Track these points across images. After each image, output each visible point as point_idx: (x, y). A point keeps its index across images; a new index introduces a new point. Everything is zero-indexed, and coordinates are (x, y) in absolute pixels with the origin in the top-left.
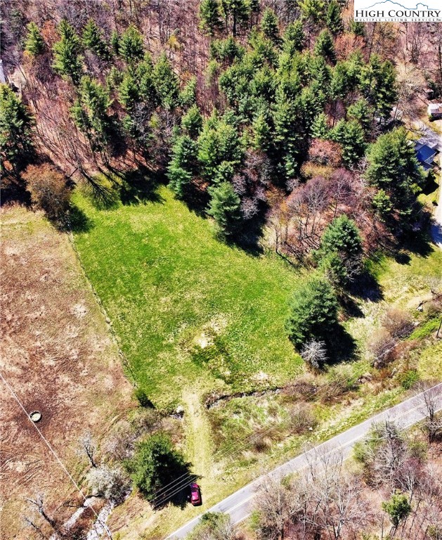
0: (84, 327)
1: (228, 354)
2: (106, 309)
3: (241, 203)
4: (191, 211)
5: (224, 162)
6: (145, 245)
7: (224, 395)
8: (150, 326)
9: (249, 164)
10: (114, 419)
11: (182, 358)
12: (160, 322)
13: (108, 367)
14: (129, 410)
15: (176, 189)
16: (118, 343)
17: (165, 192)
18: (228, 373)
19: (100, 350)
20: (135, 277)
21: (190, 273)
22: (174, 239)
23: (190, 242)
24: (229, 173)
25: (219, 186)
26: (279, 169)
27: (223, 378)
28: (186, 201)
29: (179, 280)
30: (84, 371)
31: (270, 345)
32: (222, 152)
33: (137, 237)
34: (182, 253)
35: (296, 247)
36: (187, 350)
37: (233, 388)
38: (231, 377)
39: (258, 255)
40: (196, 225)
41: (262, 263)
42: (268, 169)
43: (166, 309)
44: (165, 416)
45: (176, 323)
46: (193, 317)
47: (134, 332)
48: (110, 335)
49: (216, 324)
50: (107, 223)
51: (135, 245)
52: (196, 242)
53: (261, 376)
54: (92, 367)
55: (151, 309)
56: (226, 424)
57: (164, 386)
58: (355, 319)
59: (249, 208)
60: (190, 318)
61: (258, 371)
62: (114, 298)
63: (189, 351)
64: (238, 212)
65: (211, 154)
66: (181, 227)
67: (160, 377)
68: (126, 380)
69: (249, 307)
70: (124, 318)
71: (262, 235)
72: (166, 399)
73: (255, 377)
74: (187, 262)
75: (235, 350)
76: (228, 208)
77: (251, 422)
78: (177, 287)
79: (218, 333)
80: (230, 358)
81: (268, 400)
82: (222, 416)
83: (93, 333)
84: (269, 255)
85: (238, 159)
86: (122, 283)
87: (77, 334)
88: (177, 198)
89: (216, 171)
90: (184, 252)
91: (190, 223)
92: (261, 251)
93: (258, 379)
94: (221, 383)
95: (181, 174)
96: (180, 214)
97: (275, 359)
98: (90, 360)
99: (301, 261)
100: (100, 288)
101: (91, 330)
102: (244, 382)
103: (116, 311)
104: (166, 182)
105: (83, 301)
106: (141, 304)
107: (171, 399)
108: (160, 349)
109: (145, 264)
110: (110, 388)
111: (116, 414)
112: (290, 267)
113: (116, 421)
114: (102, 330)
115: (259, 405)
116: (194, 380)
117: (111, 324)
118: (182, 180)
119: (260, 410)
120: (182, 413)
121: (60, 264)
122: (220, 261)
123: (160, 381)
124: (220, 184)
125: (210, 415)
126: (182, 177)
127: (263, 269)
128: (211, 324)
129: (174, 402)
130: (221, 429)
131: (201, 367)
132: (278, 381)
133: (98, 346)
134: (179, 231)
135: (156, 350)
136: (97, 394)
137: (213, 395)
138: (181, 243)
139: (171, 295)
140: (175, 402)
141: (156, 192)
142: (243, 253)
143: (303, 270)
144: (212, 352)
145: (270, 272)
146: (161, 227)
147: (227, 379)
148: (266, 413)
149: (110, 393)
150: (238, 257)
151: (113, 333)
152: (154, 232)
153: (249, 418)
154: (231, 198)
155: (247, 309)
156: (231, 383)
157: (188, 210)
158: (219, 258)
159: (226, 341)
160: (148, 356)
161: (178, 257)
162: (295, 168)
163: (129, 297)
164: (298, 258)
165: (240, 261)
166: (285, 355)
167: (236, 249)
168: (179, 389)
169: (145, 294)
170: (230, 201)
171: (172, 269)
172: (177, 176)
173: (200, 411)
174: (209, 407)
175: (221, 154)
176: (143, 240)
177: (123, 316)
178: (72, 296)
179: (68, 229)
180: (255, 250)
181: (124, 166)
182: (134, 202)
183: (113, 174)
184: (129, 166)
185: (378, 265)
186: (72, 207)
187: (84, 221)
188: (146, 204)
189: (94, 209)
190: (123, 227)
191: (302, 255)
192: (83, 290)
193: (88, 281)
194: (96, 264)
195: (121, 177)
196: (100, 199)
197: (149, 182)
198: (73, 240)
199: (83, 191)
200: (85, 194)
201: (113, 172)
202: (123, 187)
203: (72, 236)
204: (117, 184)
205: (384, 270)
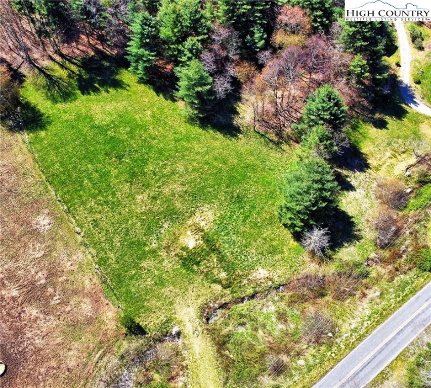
0: (50, 242)
1: (220, 253)
2: (74, 217)
3: (214, 81)
4: (158, 96)
5: (190, 38)
6: (112, 138)
7: (224, 302)
8: (127, 231)
9: (217, 38)
10: (98, 356)
11: (169, 264)
12: (139, 224)
13: (84, 288)
14: (115, 340)
15: (139, 72)
16: (93, 257)
17: (127, 76)
18: (223, 275)
19: (72, 268)
20: (105, 175)
21: (165, 164)
22: (143, 127)
23: (160, 129)
24: (197, 49)
25: (188, 66)
26: (248, 42)
27: (220, 282)
28: (150, 84)
29: (155, 174)
30: (55, 298)
31: (265, 235)
32: (187, 27)
33: (101, 129)
34: (153, 143)
35: (273, 122)
36: (173, 253)
37: (232, 292)
38: (227, 280)
39: (236, 136)
40: (166, 110)
41: (242, 144)
42: (237, 43)
43: (144, 208)
44: (161, 341)
45: (157, 223)
46: (176, 213)
47: (110, 240)
48: (83, 248)
49: (202, 218)
50: (65, 117)
51: (100, 138)
52: (168, 128)
53: (261, 273)
54: (64, 291)
55: (127, 210)
56: (232, 341)
57: (154, 303)
58: (346, 193)
59: (222, 86)
60: (172, 215)
61: (256, 268)
62: (83, 203)
63: (176, 255)
64: (211, 92)
65: (176, 30)
66: (149, 113)
67: (147, 292)
68: (107, 301)
69: (235, 195)
70: (97, 226)
71: (238, 113)
72: (158, 318)
73: (254, 275)
74: (160, 152)
75: (227, 246)
76: (199, 89)
77: (260, 333)
78: (153, 181)
79: (205, 228)
80: (223, 256)
81: (274, 302)
82: (225, 331)
83: (62, 249)
84: (246, 135)
85: (205, 34)
86: (89, 184)
87: (43, 252)
88: (141, 81)
89: (182, 49)
90: (156, 141)
91: (158, 108)
92: (238, 130)
93: (258, 277)
94: (217, 288)
95: (143, 56)
96: (146, 100)
97: (273, 251)
98: (62, 283)
99: (281, 137)
100: (65, 193)
101: (59, 244)
102: (243, 284)
103: (86, 218)
104: (126, 65)
105: (47, 211)
106: (114, 206)
107: (163, 318)
108: (143, 257)
109: (114, 159)
110: (89, 314)
111: (100, 349)
112: (271, 145)
113: (101, 358)
114: (72, 243)
115: (264, 310)
116: (187, 289)
117: (82, 234)
118: (145, 62)
119: (268, 317)
120: (179, 334)
121: (15, 170)
122: (197, 147)
123: (148, 298)
124: (188, 63)
125: (212, 332)
126: (145, 59)
127: (243, 150)
128: (196, 219)
129: (167, 322)
130: (228, 349)
131: (193, 272)
132: (279, 276)
133: (70, 263)
134: (147, 118)
135: (138, 259)
136: (74, 325)
137: (211, 305)
138: (151, 131)
139: (148, 191)
140: (169, 321)
141: (118, 77)
142: (219, 135)
143: (285, 147)
144: (202, 252)
145: (251, 153)
146: (127, 115)
147: (224, 282)
148: (274, 320)
149: (90, 321)
150: (214, 140)
151: (85, 245)
152: (120, 122)
153: (256, 330)
154: (202, 78)
155: (232, 197)
156: (229, 287)
157: (154, 94)
158: (195, 144)
159: (215, 237)
160: (131, 267)
161: (150, 147)
162: (265, 39)
163: (100, 200)
164: (277, 135)
165: (217, 144)
166: (283, 245)
167: (211, 131)
168: (171, 303)
169: (119, 194)
170: (201, 82)
171: (145, 162)
172: (139, 58)
173: (200, 329)
174: (208, 319)
175: (185, 29)
176: (109, 132)
177: (96, 223)
178: (33, 206)
179: (21, 129)
180: (231, 130)
181: (78, 52)
182: (94, 91)
183: (67, 62)
184: (84, 52)
185: (357, 133)
186: (23, 102)
187: (38, 117)
188: (108, 92)
189: (49, 103)
190: (84, 119)
191: (280, 131)
192: (45, 198)
193: (49, 187)
194: (57, 166)
195: (76, 64)
196: (55, 91)
197: (109, 68)
198: (27, 140)
199: (35, 84)
200: (37, 87)
201: (67, 59)
202: (80, 76)
203: (26, 136)
204: (73, 72)
205: (364, 137)
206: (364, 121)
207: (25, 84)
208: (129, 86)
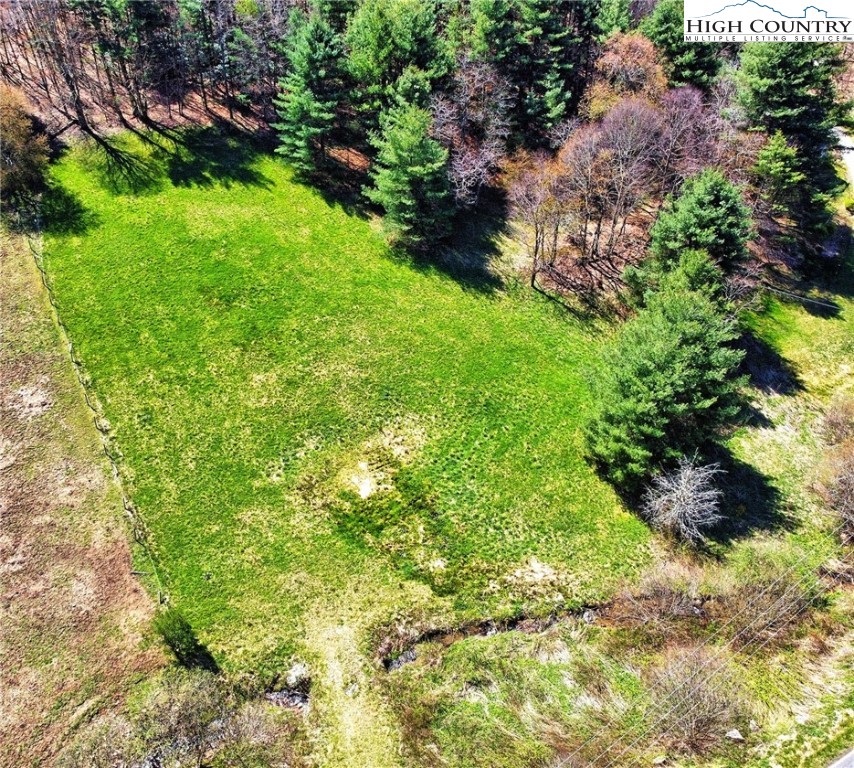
0: (35, 441)
1: (434, 514)
2: (102, 399)
4: (332, 206)
5: (410, 67)
6: (218, 263)
7: (433, 627)
8: (218, 441)
10: (81, 710)
11: (305, 522)
12: (248, 431)
13: (86, 548)
14: (136, 676)
15: (296, 155)
16: (126, 483)
17: (270, 167)
18: (438, 565)
19: (71, 500)
20: (191, 327)
21: (326, 322)
22: (290, 253)
23: (326, 260)
24: (422, 92)
26: (530, 105)
27: (428, 579)
28: (317, 187)
29: (300, 338)
30: (11, 560)
31: (548, 488)
32: (404, 50)
33: (199, 247)
34: (305, 281)
35: (576, 277)
36: (319, 502)
37: (459, 606)
38: (448, 576)
39: (490, 292)
40: (342, 231)
41: (502, 308)
42: (507, 101)
43: (265, 400)
44: (252, 696)
45: (291, 435)
46: (337, 421)
47: (174, 455)
48: (107, 462)
49: (399, 440)
50: (130, 218)
52: (343, 261)
53: (537, 571)
54: (38, 548)
55: (226, 400)
56: (449, 719)
57: (252, 604)
59: (468, 170)
60: (329, 425)
61: (524, 558)
62: (128, 374)
63: (325, 506)
66: (306, 231)
67: (239, 575)
68: (136, 584)
69: (482, 400)
70: (149, 421)
71: (499, 254)
72: (258, 640)
73: (518, 573)
74: (320, 299)
75: (454, 502)
77: (529, 710)
78: (294, 351)
79: (404, 461)
80: (442, 523)
81: (568, 640)
82: (434, 693)
83: (57, 458)
84: (514, 290)
86: (152, 340)
87: (12, 460)
89: (392, 92)
90: (313, 279)
91: (326, 227)
92: (496, 282)
93: (528, 579)
94: (421, 592)
96: (304, 210)
97: (569, 525)
98: (39, 528)
99: (593, 306)
100: (94, 351)
101: (55, 448)
102: (487, 590)
103: (129, 403)
105: (45, 379)
106: (196, 388)
107: (270, 642)
108: (246, 499)
109: (216, 300)
110: (86, 608)
111: (91, 693)
112: (569, 317)
113: (90, 717)
114: (83, 449)
115: (543, 658)
116: (341, 584)
117: (112, 434)
119: (551, 673)
120: (304, 687)
122: (400, 298)
123: (240, 589)
125: (396, 693)
127: (506, 319)
128: (384, 440)
129: (279, 652)
130: (435, 740)
131: (362, 547)
132: (584, 584)
133: (68, 490)
134: (300, 239)
135: (232, 501)
136: (41, 627)
137: (401, 630)
138: (305, 261)
139: (279, 369)
140: (285, 651)
141: (253, 167)
142: (454, 287)
143: (599, 324)
144: (390, 508)
145: (524, 327)
146: (258, 229)
147: (438, 581)
148: (569, 684)
149: (83, 623)
150: (442, 293)
151: (114, 457)
152: (242, 238)
153: (518, 701)
154: (425, 147)
155: (475, 404)
156: (452, 592)
157: (323, 203)
158: (397, 294)
159: (426, 481)
160: (211, 517)
161: (300, 288)
162: (566, 101)
163: (169, 374)
164: (584, 300)
165: (448, 300)
166: (595, 514)
167: (437, 278)
168: (298, 610)
169: (212, 367)
170: (423, 157)
171: (284, 312)
173: (363, 679)
174: (387, 664)
176: (215, 253)
177: (148, 417)
178: (17, 367)
179: (35, 229)
180: (481, 281)
181: (181, 120)
182: (199, 183)
183: (156, 133)
184: (193, 121)
185: (769, 321)
186: (52, 187)
187: (75, 213)
188: (228, 187)
189: (103, 193)
190: (168, 226)
191: (591, 294)
192: (48, 355)
193: (63, 336)
194: (91, 300)
195: (173, 138)
196: (120, 177)
197: (237, 150)
198: (40, 250)
199: (84, 161)
200: (86, 166)
201: (156, 129)
202: (177, 157)
203: (40, 242)
204: (164, 150)
205: (787, 329)
206: (784, 301)
207: (64, 160)
208: (272, 183)
